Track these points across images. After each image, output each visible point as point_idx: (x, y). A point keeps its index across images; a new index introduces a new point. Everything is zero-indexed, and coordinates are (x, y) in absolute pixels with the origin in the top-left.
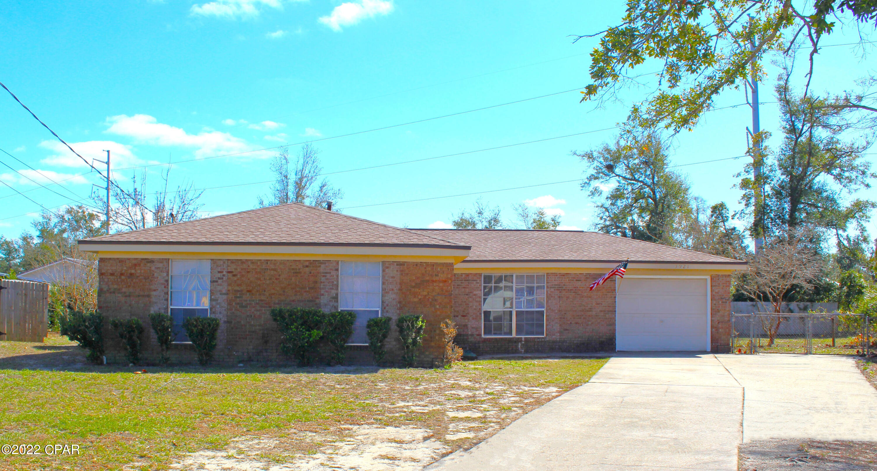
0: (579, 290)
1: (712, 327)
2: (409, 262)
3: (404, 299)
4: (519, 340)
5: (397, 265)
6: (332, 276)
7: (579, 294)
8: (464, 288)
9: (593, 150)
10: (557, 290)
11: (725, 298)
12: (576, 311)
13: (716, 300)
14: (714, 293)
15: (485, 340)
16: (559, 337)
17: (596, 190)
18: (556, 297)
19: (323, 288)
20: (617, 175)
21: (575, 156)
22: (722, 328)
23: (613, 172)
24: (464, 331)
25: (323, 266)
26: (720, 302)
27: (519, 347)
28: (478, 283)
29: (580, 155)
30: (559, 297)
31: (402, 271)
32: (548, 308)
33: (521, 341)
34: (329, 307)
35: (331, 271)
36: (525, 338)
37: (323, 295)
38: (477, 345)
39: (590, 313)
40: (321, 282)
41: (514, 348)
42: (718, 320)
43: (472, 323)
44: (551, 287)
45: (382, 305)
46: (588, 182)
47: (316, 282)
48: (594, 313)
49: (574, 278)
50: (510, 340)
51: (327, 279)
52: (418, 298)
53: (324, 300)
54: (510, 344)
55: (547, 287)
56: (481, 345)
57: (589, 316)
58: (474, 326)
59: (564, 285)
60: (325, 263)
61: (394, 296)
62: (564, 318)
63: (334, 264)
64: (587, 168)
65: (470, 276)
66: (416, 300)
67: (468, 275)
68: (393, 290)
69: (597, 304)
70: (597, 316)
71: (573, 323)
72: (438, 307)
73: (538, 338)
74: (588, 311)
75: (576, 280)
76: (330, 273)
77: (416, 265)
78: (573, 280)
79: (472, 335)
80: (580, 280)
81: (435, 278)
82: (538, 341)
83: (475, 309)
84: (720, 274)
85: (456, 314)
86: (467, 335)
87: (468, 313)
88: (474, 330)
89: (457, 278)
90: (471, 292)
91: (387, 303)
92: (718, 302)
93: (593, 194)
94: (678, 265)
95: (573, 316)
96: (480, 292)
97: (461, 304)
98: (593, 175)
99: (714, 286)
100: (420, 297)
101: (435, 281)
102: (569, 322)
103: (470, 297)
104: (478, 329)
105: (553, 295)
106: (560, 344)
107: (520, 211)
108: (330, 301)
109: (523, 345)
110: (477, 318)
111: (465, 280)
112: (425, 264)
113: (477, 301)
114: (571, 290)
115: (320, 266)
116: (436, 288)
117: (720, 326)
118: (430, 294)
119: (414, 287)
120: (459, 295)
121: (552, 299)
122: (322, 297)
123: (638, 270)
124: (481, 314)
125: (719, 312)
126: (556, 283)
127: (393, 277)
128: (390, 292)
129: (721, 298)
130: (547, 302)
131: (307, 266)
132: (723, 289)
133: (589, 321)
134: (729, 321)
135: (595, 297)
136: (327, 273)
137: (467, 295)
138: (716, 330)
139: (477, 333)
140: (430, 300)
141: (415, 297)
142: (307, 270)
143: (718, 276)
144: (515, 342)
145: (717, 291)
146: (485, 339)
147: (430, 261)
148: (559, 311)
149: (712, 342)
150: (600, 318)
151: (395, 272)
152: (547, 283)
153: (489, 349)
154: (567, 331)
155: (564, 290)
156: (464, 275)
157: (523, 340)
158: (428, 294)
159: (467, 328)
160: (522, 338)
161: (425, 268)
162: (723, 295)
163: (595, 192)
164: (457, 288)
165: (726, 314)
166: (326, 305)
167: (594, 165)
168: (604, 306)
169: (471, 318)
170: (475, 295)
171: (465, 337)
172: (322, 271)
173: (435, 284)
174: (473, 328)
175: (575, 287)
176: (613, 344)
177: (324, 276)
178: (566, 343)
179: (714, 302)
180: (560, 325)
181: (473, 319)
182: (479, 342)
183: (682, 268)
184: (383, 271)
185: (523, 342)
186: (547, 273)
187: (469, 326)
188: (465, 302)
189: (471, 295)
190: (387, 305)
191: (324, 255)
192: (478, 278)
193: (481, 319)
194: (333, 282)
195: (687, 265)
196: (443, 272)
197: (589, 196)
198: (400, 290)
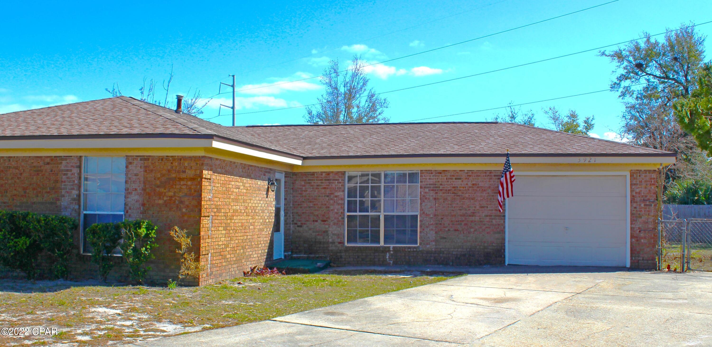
0: (460, 190)
1: (632, 237)
2: (154, 156)
3: (148, 201)
4: (385, 250)
5: (141, 160)
6: (72, 174)
7: (459, 196)
8: (325, 188)
9: (622, 49)
10: (433, 190)
11: (649, 199)
12: (455, 216)
13: (637, 202)
14: (634, 194)
15: (348, 249)
16: (434, 247)
17: (627, 90)
18: (431, 198)
19: (64, 189)
20: (647, 74)
21: (604, 57)
22: (645, 238)
23: (643, 71)
24: (324, 238)
25: (64, 162)
26: (643, 205)
27: (387, 257)
28: (340, 183)
29: (609, 56)
30: (435, 199)
31: (146, 167)
32: (422, 212)
33: (389, 251)
34: (69, 210)
35: (73, 169)
36: (394, 248)
37: (64, 196)
38: (338, 254)
39: (473, 218)
40: (62, 181)
41: (381, 259)
42: (639, 228)
43: (333, 229)
44: (425, 187)
45: (125, 208)
46: (618, 82)
47: (56, 181)
48: (477, 219)
49: (453, 176)
50: (376, 250)
51: (68, 178)
52: (163, 199)
53: (65, 202)
54: (377, 254)
55: (421, 187)
56: (342, 254)
57: (472, 221)
58: (336, 232)
59: (441, 184)
60: (66, 160)
61: (136, 197)
62: (440, 224)
63: (76, 160)
64: (616, 68)
65: (331, 175)
66: (161, 202)
67: (328, 174)
68: (136, 190)
69: (482, 207)
70: (481, 221)
71: (451, 229)
72: (184, 210)
73: (409, 248)
74: (470, 216)
75: (456, 179)
76: (71, 171)
77: (162, 159)
78: (452, 179)
79: (333, 243)
80: (460, 179)
81: (183, 176)
82: (409, 251)
83: (337, 213)
84: (643, 168)
85: (315, 218)
86: (328, 243)
87: (329, 218)
88: (335, 237)
89: (317, 177)
90: (331, 194)
91: (129, 205)
92: (640, 205)
93: (623, 95)
94: (582, 158)
95: (452, 221)
96: (342, 193)
97: (321, 208)
98: (623, 75)
99: (635, 184)
100: (165, 198)
101: (182, 179)
102: (447, 229)
103: (331, 199)
104: (340, 235)
105: (428, 197)
106: (436, 255)
107: (551, 114)
108: (71, 203)
109: (392, 255)
110: (340, 223)
111: (325, 180)
112: (171, 159)
113: (339, 204)
114: (449, 190)
115: (61, 163)
116: (184, 187)
117: (642, 235)
118: (176, 194)
119: (158, 187)
120: (319, 196)
121: (426, 201)
122: (63, 198)
123: (535, 164)
124: (343, 218)
125: (641, 217)
126: (431, 182)
127: (136, 175)
128: (134, 192)
129: (644, 200)
130: (421, 204)
131: (48, 164)
132: (646, 188)
133: (471, 228)
134: (655, 229)
135: (479, 199)
136: (67, 170)
137: (328, 196)
138: (637, 240)
139: (339, 240)
140: (177, 202)
141: (160, 199)
142: (48, 167)
143: (640, 171)
144: (383, 252)
145: (638, 190)
146: (348, 247)
147: (176, 155)
148: (435, 215)
149: (631, 256)
150: (484, 225)
151: (139, 168)
152: (421, 182)
153: (352, 259)
154: (445, 240)
155: (441, 190)
156: (324, 174)
157: (391, 249)
158: (175, 195)
159: (328, 235)
160: (389, 247)
161: (172, 163)
162: (646, 196)
163: (626, 92)
164: (317, 188)
165: (651, 220)
166: (66, 208)
167: (624, 65)
168: (490, 210)
169: (332, 223)
170: (336, 197)
171: (325, 246)
172: (63, 168)
173: (182, 183)
174: (334, 234)
175: (454, 187)
176: (501, 257)
177: (65, 174)
178: (443, 254)
179: (635, 205)
180: (436, 233)
181: (334, 224)
182: (341, 252)
183: (587, 162)
184: (127, 167)
185: (392, 252)
186: (421, 171)
187: (330, 232)
188: (325, 204)
189: (332, 196)
190: (130, 209)
191: (64, 150)
192: (339, 177)
193: (343, 224)
194: (74, 181)
195: (593, 158)
196: (191, 168)
197: (620, 96)
198: (144, 190)
